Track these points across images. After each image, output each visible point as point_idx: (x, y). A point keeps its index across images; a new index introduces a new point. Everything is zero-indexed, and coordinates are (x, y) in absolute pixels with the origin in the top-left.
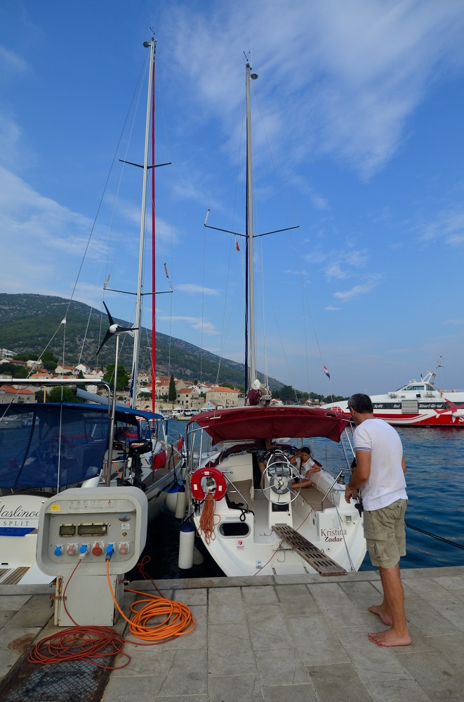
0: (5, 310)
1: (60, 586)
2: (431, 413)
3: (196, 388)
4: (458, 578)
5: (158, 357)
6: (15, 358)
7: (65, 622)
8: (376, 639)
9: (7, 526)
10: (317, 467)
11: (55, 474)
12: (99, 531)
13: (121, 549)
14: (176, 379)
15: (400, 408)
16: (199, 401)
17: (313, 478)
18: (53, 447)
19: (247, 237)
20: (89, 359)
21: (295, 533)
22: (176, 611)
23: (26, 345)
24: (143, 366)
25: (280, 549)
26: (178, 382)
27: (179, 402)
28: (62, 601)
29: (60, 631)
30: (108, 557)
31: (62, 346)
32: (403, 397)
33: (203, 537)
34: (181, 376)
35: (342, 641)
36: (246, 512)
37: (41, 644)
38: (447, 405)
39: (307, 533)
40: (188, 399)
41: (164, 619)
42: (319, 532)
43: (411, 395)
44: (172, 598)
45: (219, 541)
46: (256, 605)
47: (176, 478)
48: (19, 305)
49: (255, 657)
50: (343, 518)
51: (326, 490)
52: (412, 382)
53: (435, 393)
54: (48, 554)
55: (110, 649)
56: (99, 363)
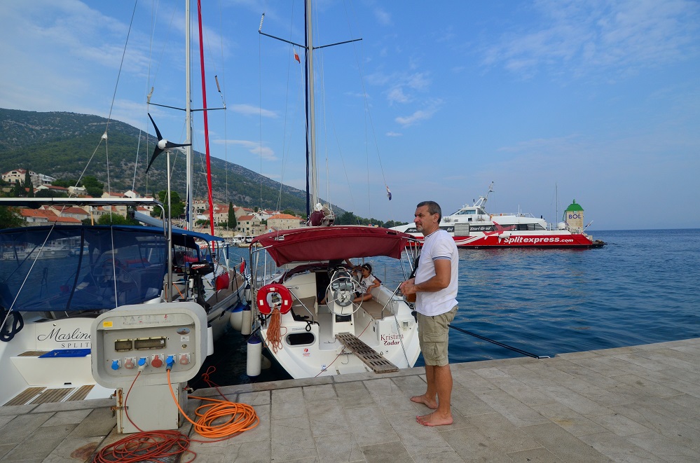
0: (37, 131)
1: (120, 397)
2: (480, 235)
3: (257, 215)
4: (494, 369)
5: (214, 183)
6: (53, 184)
7: (128, 429)
8: (422, 421)
9: (66, 348)
10: (377, 282)
11: (112, 298)
12: (158, 344)
13: (182, 359)
14: (235, 207)
15: (453, 231)
16: (260, 228)
17: (373, 293)
18: (108, 270)
19: (307, 49)
20: (139, 185)
21: (356, 339)
22: (240, 411)
23: (65, 170)
24: (198, 193)
25: (343, 353)
26: (237, 209)
27: (239, 229)
28: (124, 411)
29: (124, 437)
30: (169, 367)
31: (106, 171)
32: (456, 221)
33: (270, 347)
34: (240, 203)
35: (393, 425)
36: (312, 323)
37: (105, 451)
38: (495, 228)
39: (367, 340)
40: (248, 226)
41: (230, 419)
42: (379, 337)
43: (463, 219)
44: (237, 401)
45: (286, 349)
46: (316, 401)
47: (239, 299)
48: (52, 125)
49: (315, 443)
50: (401, 324)
51: (386, 302)
52: (465, 207)
53: (485, 216)
54: (104, 369)
55: (175, 449)
56: (149, 189)
